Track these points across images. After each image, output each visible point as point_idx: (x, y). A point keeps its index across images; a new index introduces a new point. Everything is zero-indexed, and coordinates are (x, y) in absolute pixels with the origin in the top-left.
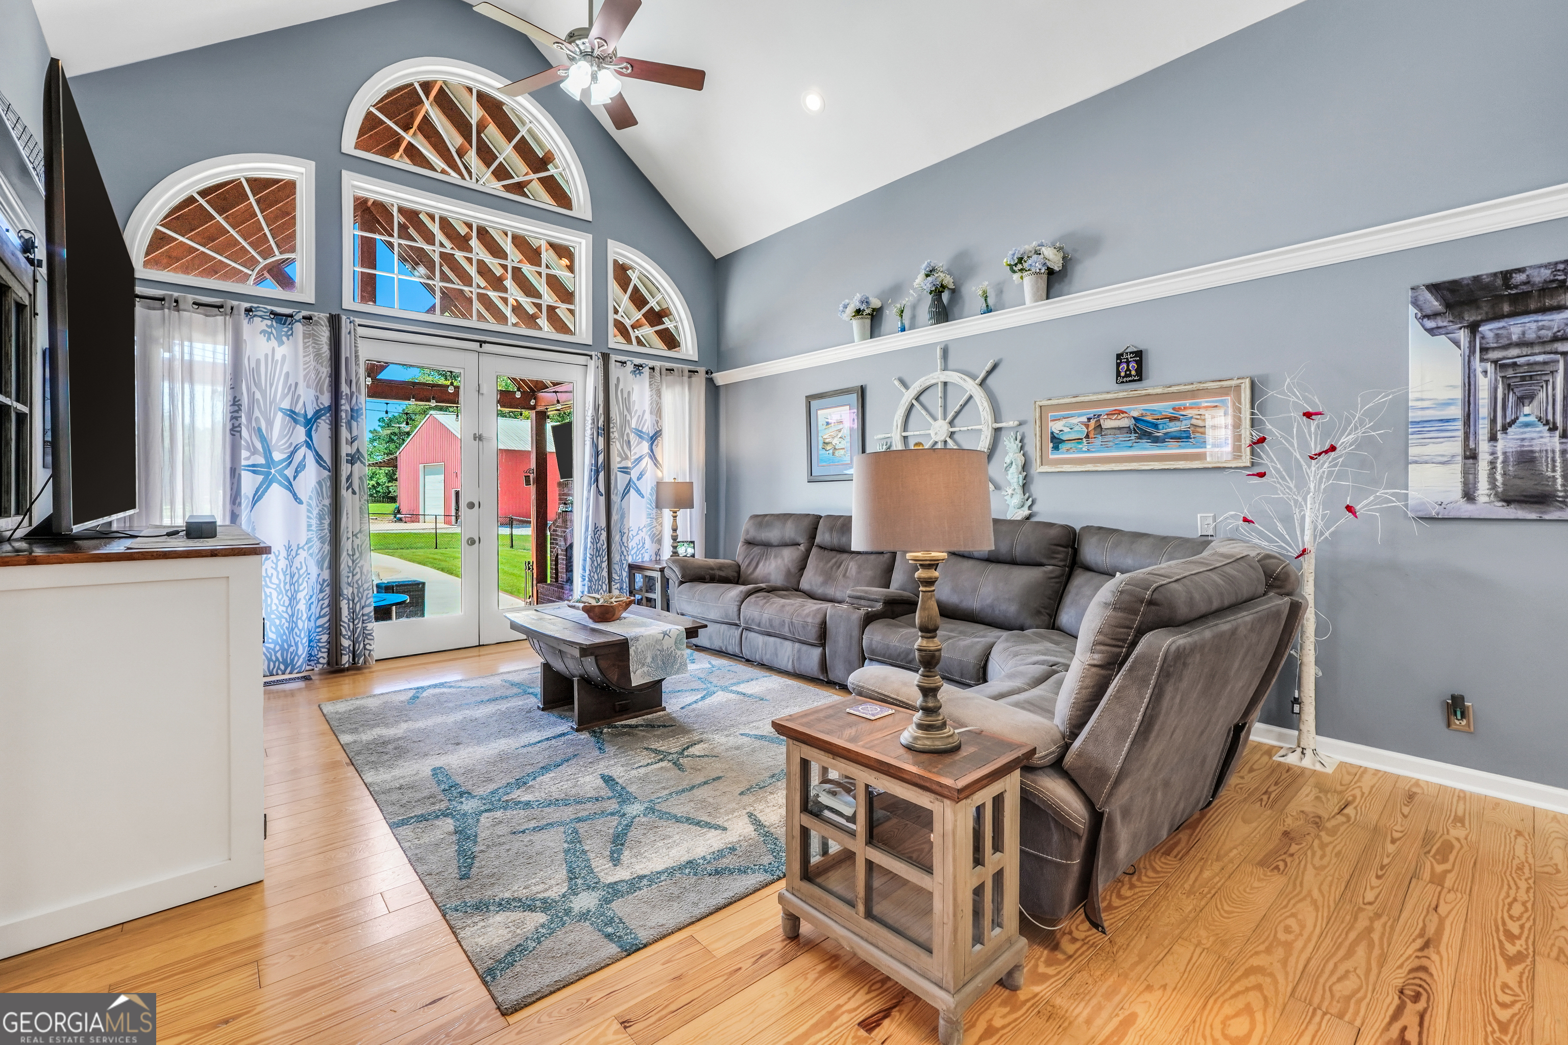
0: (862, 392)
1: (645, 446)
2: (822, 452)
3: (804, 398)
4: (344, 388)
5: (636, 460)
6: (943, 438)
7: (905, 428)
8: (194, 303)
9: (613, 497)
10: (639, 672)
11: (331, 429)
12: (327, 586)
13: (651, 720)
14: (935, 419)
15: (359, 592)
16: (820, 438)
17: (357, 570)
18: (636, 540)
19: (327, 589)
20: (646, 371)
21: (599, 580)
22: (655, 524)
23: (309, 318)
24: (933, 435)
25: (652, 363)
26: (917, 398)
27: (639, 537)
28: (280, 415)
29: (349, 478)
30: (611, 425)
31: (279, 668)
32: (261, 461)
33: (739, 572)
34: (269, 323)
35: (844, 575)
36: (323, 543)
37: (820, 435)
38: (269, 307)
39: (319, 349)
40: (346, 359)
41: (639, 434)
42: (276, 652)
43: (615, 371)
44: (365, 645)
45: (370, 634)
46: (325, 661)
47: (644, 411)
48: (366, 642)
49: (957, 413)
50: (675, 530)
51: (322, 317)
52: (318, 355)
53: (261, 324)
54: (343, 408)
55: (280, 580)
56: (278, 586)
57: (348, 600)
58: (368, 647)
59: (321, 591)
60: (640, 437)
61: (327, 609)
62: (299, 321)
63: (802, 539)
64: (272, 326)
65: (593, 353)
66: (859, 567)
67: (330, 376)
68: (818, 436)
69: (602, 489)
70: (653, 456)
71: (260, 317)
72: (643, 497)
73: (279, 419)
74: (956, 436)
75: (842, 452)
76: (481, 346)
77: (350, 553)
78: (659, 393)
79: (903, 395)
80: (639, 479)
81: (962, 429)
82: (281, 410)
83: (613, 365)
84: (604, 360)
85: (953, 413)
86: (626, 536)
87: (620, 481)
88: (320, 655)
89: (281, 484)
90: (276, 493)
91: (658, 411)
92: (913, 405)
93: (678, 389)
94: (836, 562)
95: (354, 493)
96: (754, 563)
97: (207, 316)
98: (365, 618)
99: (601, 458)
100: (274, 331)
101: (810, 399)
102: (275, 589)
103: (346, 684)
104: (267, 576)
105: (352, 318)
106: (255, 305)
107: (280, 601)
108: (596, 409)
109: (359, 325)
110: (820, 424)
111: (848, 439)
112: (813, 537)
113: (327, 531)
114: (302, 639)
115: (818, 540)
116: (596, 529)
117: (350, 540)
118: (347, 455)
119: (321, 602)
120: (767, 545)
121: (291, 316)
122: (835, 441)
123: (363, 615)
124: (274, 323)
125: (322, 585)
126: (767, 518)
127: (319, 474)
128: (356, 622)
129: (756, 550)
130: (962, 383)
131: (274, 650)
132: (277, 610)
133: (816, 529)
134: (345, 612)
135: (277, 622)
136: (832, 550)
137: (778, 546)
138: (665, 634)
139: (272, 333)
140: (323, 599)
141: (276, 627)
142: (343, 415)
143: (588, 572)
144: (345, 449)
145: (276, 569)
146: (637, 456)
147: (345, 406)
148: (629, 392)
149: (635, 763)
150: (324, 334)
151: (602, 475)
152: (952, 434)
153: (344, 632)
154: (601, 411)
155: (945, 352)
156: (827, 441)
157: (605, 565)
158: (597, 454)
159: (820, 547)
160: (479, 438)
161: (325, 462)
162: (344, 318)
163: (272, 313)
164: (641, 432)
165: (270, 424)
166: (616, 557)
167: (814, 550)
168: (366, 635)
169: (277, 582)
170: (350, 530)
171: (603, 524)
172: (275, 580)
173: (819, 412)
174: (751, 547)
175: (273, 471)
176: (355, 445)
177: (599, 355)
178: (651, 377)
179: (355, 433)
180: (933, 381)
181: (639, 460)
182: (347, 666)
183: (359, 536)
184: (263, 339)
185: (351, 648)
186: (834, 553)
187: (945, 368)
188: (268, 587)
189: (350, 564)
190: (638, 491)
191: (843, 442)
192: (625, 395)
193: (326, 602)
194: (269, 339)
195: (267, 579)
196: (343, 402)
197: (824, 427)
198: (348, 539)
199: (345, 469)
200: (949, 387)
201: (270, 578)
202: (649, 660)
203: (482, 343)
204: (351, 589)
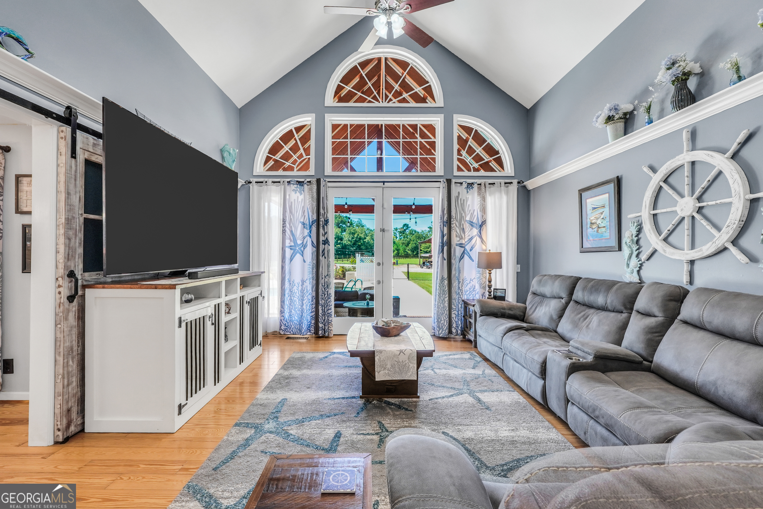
0: (619, 181)
1: (475, 231)
2: (590, 230)
3: (577, 192)
4: (322, 211)
5: (470, 239)
6: (689, 213)
7: (655, 207)
8: (272, 182)
9: (453, 261)
10: (382, 372)
11: (316, 229)
12: (314, 299)
13: (404, 403)
14: (682, 196)
15: (326, 303)
16: (588, 220)
17: (326, 293)
18: (469, 286)
19: (314, 300)
20: (476, 186)
21: (443, 307)
22: (482, 277)
23: (310, 182)
24: (679, 212)
25: (479, 181)
26: (665, 181)
27: (471, 284)
28: (300, 224)
29: (324, 250)
30: (452, 220)
31: (298, 332)
32: (293, 244)
33: (525, 313)
34: (296, 186)
35: (587, 326)
36: (313, 280)
37: (588, 217)
38: (296, 179)
39: (313, 195)
40: (323, 198)
41: (471, 224)
42: (297, 325)
43: (455, 189)
44: (328, 327)
45: (330, 323)
46: (313, 332)
47: (474, 210)
48: (329, 326)
49: (706, 190)
50: (490, 282)
51: (314, 180)
52: (312, 197)
53: (293, 187)
54: (321, 220)
55: (299, 295)
56: (299, 297)
57: (322, 306)
58: (329, 328)
59: (312, 301)
60: (472, 226)
61: (314, 309)
62: (305, 184)
63: (564, 295)
64: (297, 187)
65: (441, 180)
66: (600, 321)
67: (317, 207)
68: (587, 219)
69: (445, 256)
70: (481, 237)
71: (293, 184)
72: (473, 261)
73: (300, 226)
74: (705, 211)
75: (603, 230)
76: (384, 184)
77: (323, 285)
78: (484, 199)
79: (651, 178)
80: (471, 250)
81: (710, 203)
82: (301, 222)
83: (453, 186)
84: (447, 183)
85: (699, 189)
86: (461, 283)
87: (458, 251)
88: (312, 329)
89: (300, 254)
90: (298, 257)
91: (484, 210)
92: (661, 187)
93: (497, 195)
94: (584, 315)
95: (325, 258)
96: (534, 308)
97: (277, 186)
98: (329, 315)
99: (445, 238)
100: (298, 189)
101: (581, 191)
102: (297, 298)
103: (321, 344)
104: (295, 293)
105: (325, 179)
106: (291, 179)
107: (299, 303)
108: (443, 211)
109: (328, 182)
110: (588, 209)
111: (608, 219)
112: (571, 293)
113: (314, 275)
114: (304, 321)
115: (574, 297)
116: (442, 279)
117: (323, 279)
118: (323, 241)
119: (312, 306)
120: (544, 296)
121: (303, 182)
122: (599, 222)
123: (328, 313)
124: (298, 186)
125: (312, 298)
126: (545, 277)
127: (312, 249)
128: (325, 316)
129: (537, 299)
130: (708, 160)
131: (297, 324)
132: (298, 307)
133: (575, 287)
134: (320, 311)
135: (298, 312)
136: (584, 305)
137: (550, 298)
138: (401, 351)
139: (297, 190)
140: (312, 305)
141: (298, 314)
142: (321, 223)
143: (437, 303)
144: (322, 238)
145: (298, 290)
146: (470, 237)
147: (322, 219)
148: (464, 200)
149: (361, 430)
150: (315, 187)
151: (445, 248)
152: (700, 210)
153: (320, 321)
154: (445, 212)
155: (693, 134)
156: (593, 221)
157: (447, 299)
158: (443, 236)
159: (577, 302)
160: (383, 230)
161: (314, 244)
162: (322, 179)
163: (297, 181)
164: (472, 222)
165: (296, 229)
166: (454, 296)
167: (572, 303)
168: (329, 323)
169: (298, 295)
170: (323, 275)
171: (446, 276)
172: (297, 295)
173: (588, 201)
174: (535, 296)
175: (297, 248)
176: (326, 236)
177: (445, 180)
178: (479, 189)
179: (326, 231)
180: (679, 163)
181: (471, 239)
182: (321, 335)
183: (327, 277)
184: (293, 193)
185: (323, 328)
186: (584, 308)
187: (694, 148)
188: (295, 297)
189: (323, 290)
190: (470, 257)
191: (604, 222)
192: (462, 202)
193: (314, 306)
194: (296, 193)
195: (295, 294)
196: (321, 217)
197: (591, 211)
198: (322, 278)
199: (322, 247)
200: (697, 167)
201: (296, 294)
202: (389, 366)
203: (384, 182)
204: (323, 301)
